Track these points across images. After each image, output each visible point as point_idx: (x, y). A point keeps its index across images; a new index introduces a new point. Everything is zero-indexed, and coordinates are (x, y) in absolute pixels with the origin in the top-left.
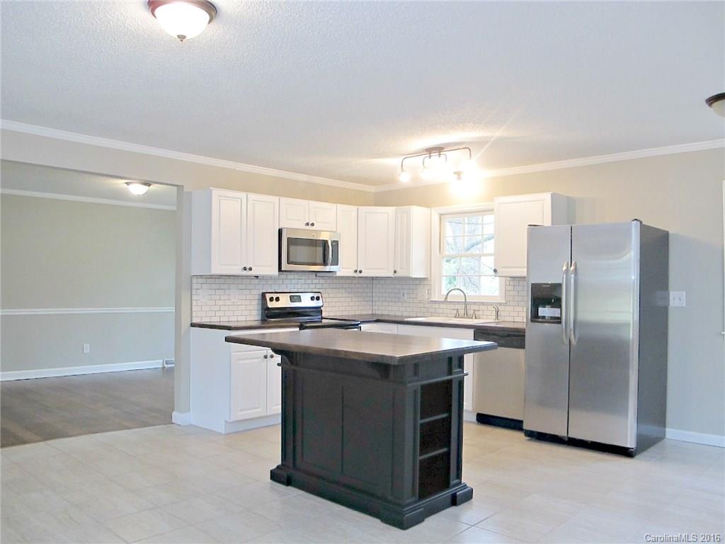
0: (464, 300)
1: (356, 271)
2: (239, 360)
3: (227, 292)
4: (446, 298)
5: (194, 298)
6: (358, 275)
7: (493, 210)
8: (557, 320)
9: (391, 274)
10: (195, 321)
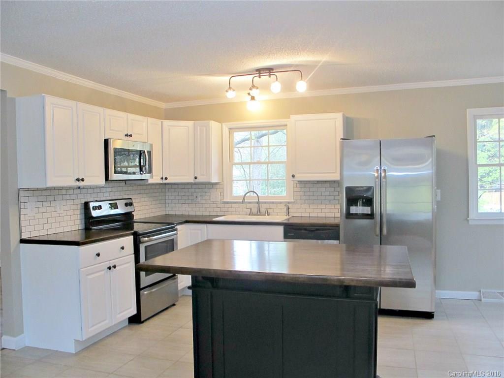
0: (257, 201)
1: (162, 178)
2: (87, 275)
3: (53, 203)
4: (244, 199)
5: (22, 212)
6: (165, 181)
7: (287, 125)
8: (371, 216)
9: (192, 180)
10: (24, 237)
